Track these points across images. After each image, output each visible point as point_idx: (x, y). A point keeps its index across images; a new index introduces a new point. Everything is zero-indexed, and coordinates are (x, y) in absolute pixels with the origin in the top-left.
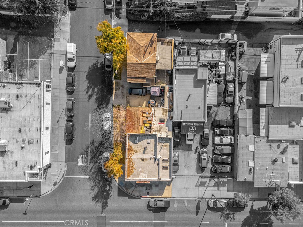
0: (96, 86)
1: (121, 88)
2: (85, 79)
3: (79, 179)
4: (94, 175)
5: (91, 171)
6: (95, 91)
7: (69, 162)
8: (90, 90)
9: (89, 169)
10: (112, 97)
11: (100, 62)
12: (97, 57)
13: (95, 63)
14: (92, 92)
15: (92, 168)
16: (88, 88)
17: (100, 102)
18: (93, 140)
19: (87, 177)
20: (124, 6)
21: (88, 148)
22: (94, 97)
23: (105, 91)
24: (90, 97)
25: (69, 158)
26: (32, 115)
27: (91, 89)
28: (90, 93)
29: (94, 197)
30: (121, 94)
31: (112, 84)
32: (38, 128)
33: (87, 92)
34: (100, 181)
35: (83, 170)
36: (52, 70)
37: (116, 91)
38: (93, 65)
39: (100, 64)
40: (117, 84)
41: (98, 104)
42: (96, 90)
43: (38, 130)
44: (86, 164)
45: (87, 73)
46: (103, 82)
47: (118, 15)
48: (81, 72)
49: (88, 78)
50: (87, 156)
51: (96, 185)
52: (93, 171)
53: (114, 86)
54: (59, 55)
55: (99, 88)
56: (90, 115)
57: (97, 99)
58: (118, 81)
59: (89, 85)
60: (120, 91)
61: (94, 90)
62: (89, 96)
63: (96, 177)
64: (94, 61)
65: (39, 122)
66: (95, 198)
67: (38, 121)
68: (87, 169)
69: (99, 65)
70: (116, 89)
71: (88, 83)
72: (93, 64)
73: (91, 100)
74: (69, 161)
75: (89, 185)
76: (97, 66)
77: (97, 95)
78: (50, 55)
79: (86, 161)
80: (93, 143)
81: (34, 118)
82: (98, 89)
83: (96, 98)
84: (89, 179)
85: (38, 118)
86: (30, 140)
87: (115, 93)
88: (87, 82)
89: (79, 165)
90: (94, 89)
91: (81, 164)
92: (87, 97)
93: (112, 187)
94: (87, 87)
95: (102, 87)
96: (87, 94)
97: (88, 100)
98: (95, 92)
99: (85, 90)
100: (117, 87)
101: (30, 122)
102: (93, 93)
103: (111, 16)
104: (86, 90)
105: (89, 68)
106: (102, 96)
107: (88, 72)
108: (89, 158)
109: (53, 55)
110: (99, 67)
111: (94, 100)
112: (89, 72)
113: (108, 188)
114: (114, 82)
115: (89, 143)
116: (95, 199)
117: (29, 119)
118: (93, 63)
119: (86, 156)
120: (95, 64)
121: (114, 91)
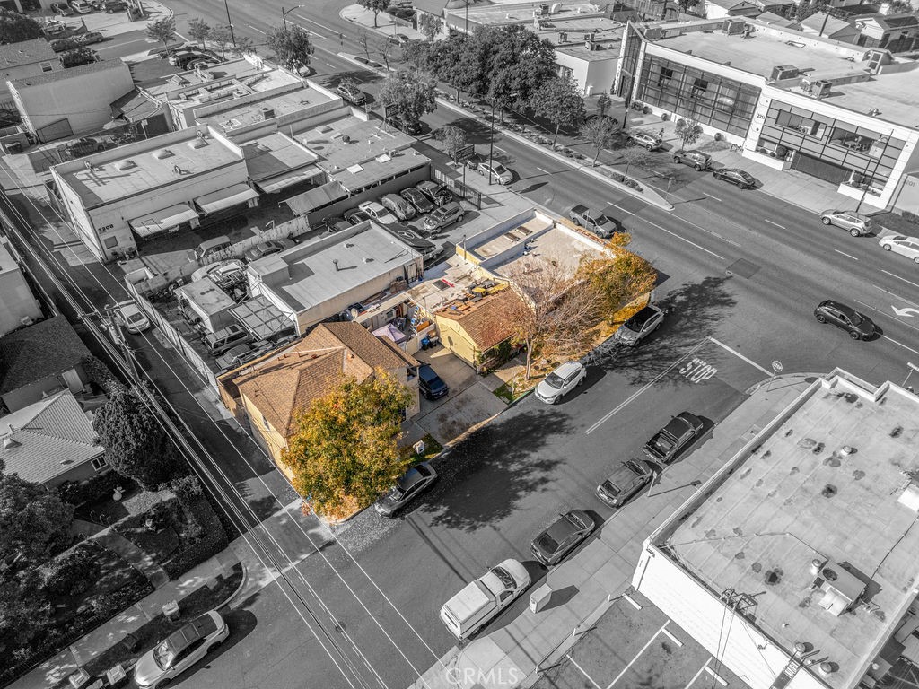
0: (506, 473)
1: (450, 419)
2: (515, 512)
3: (738, 348)
4: (692, 332)
5: (694, 344)
6: (520, 467)
7: (737, 391)
8: (531, 478)
9: (696, 348)
10: (494, 423)
11: (430, 517)
12: (422, 534)
13: (446, 525)
14: (532, 471)
15: (686, 346)
16: (530, 488)
17: (535, 435)
18: (632, 384)
19: (713, 340)
20: (184, 588)
21: (661, 381)
22: (535, 457)
23: (495, 445)
24: (547, 466)
25: (732, 397)
26: (756, 497)
27: (525, 478)
28: (538, 474)
29: (727, 305)
30: (464, 409)
31: (459, 446)
32: (763, 458)
33: (544, 481)
34: (686, 317)
35: (711, 355)
36: (590, 621)
37: (469, 426)
38: (456, 524)
39: (435, 510)
40: (450, 434)
41: (543, 436)
42: (514, 467)
43: (768, 454)
44: (696, 360)
45: (493, 524)
46: (477, 468)
47: (231, 583)
48: (506, 540)
49: (505, 510)
50: (677, 369)
51: (704, 318)
52: (688, 341)
53: (462, 438)
54: (525, 644)
55: (503, 464)
56: (588, 431)
57: (535, 447)
58: (438, 438)
59: (521, 493)
60: (462, 416)
61: (521, 470)
62: (546, 470)
63: (692, 328)
64: (442, 534)
65: (748, 469)
66: (726, 302)
67: (749, 471)
68: (700, 351)
69: (440, 513)
70: (464, 429)
71: (518, 498)
72: (452, 527)
73: (553, 458)
74: (737, 393)
75: (724, 327)
76: (447, 514)
77: (525, 455)
78: (552, 674)
79: (689, 365)
80: (639, 381)
81: (757, 485)
82: (506, 463)
83: (533, 451)
84: (710, 333)
85: (743, 477)
86: (811, 451)
87: (474, 423)
88: (517, 503)
89: (715, 371)
90: (518, 473)
91: (709, 367)
92: (554, 471)
93: (669, 295)
94: (533, 492)
95: (492, 459)
96: (550, 478)
97: (559, 465)
98: (522, 463)
99: (544, 490)
100: (457, 428)
101: (780, 486)
102: (530, 468)
103: (250, 601)
104: (540, 487)
105: (474, 528)
106: (514, 442)
107: (488, 523)
108: (674, 364)
109: (545, 666)
110: (446, 509)
111: (543, 451)
112: (487, 519)
113: (679, 298)
114: (450, 444)
115: (648, 386)
116: (727, 300)
117: (774, 493)
118: (448, 530)
119: (682, 371)
120: (448, 522)
121: (474, 428)
